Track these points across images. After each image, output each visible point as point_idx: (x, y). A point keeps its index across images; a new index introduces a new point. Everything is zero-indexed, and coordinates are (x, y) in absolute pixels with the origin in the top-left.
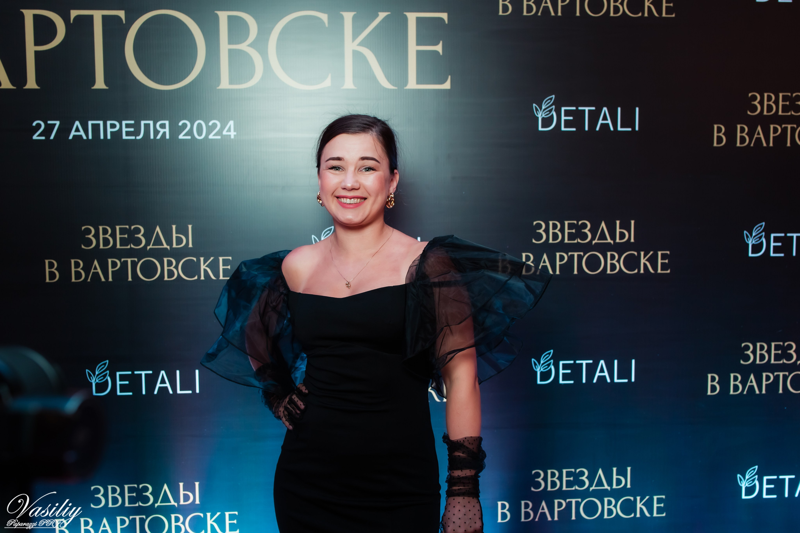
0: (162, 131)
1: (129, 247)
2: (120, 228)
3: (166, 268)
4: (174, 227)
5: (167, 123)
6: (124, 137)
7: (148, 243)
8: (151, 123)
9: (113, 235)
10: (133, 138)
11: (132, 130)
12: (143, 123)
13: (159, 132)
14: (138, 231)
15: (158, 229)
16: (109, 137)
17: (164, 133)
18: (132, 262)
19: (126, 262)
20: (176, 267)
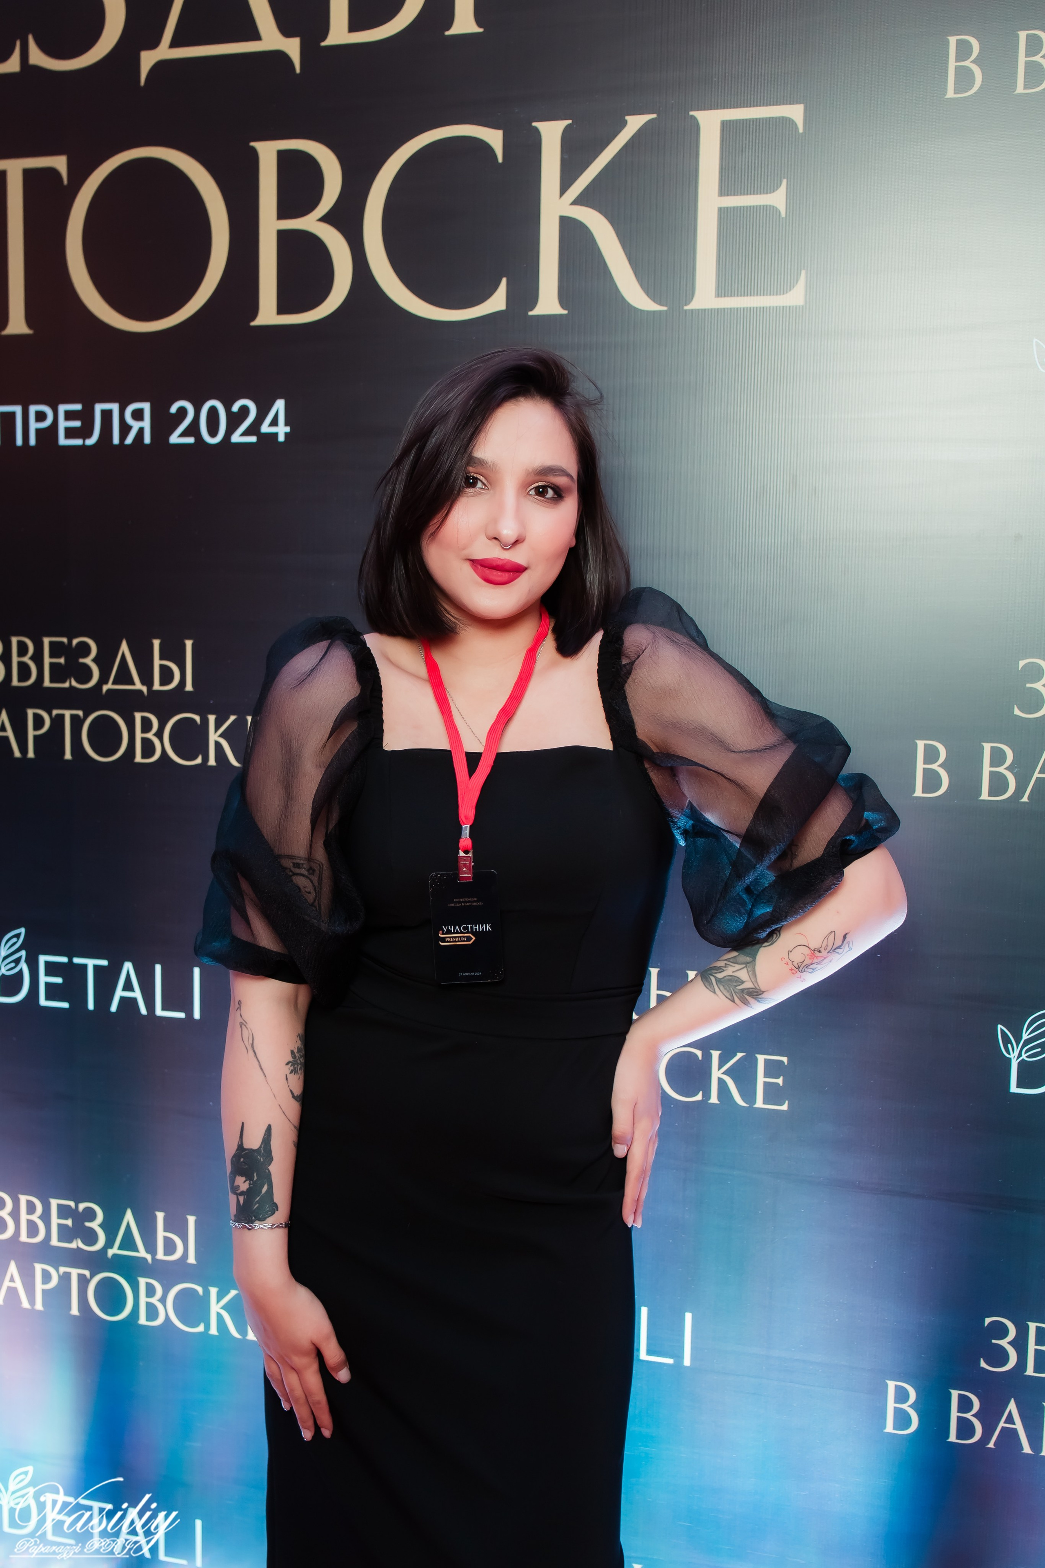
0: (136, 425)
1: (67, 685)
2: (51, 643)
3: (139, 735)
4: (156, 643)
5: (146, 406)
6: (63, 441)
7: (103, 679)
8: (115, 407)
9: (38, 658)
10: (78, 442)
11: (77, 424)
12: (99, 408)
13: (130, 428)
14: (84, 650)
15: (124, 647)
16: (32, 441)
17: (141, 431)
18: (73, 717)
19: (62, 717)
20: (159, 734)
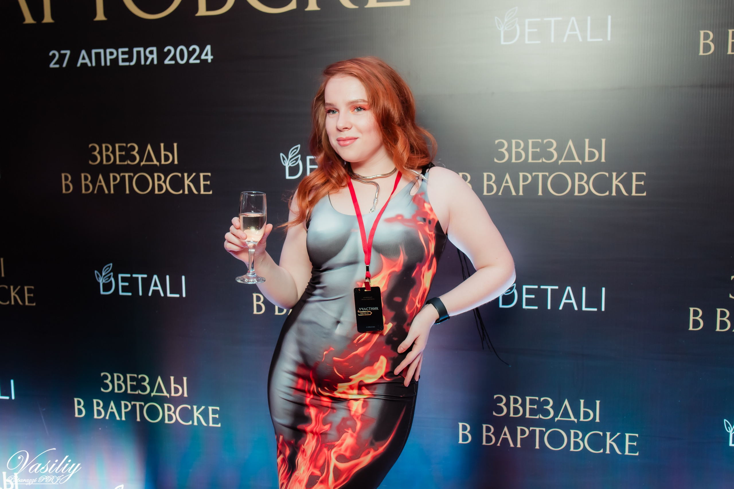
0: (151, 57)
1: (126, 163)
2: (119, 146)
3: (156, 182)
4: (162, 145)
5: (154, 49)
6: (121, 63)
7: (141, 160)
8: (142, 49)
9: (114, 152)
10: (128, 64)
11: (127, 56)
12: (135, 50)
13: (148, 58)
14: (133, 148)
15: (149, 147)
16: (109, 64)
17: (153, 59)
18: (129, 176)
19: (124, 176)
20: (165, 182)
